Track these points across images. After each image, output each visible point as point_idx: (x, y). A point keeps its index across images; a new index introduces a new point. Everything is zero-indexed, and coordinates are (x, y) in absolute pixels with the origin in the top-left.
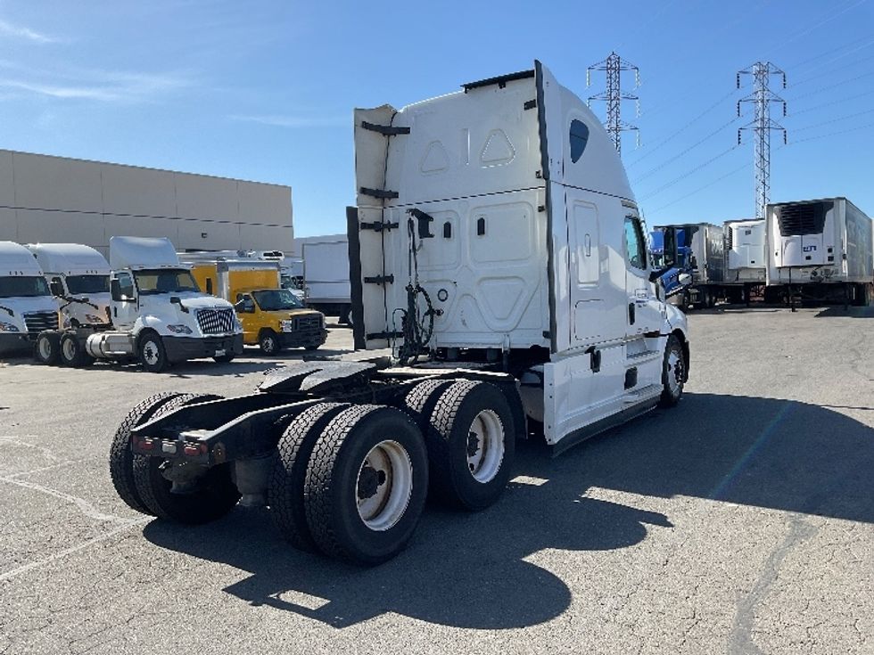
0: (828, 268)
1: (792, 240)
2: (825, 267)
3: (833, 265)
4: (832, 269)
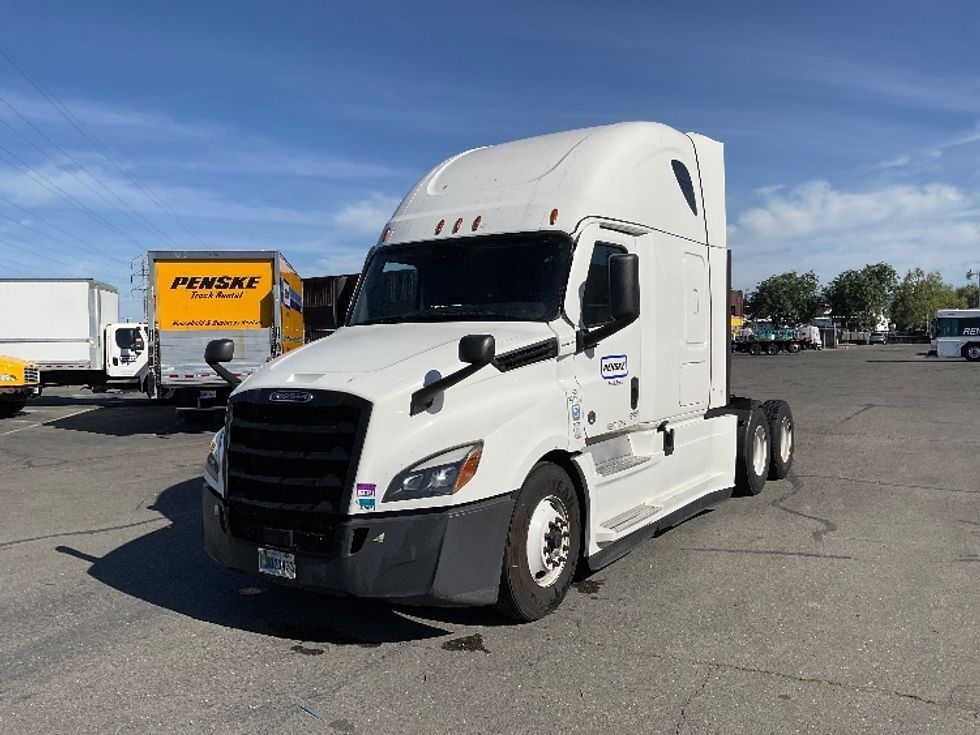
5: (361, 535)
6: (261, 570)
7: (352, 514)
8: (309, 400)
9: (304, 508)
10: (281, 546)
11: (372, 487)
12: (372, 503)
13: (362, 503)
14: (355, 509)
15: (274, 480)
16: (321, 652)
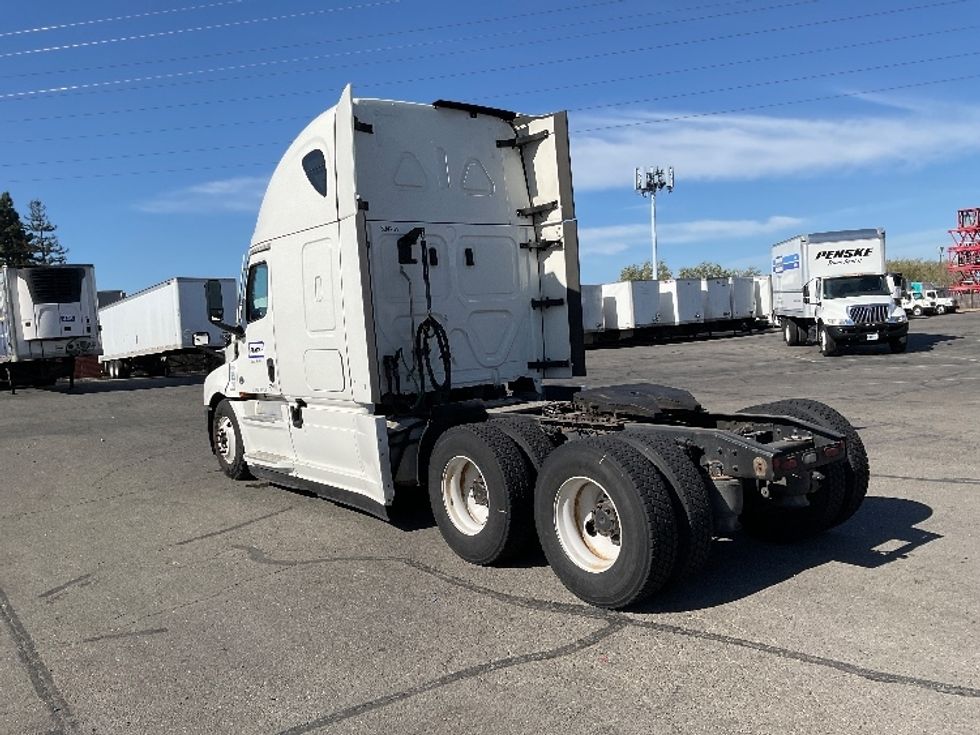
0: (84, 340)
1: (47, 309)
2: (79, 339)
3: (89, 337)
4: (88, 340)
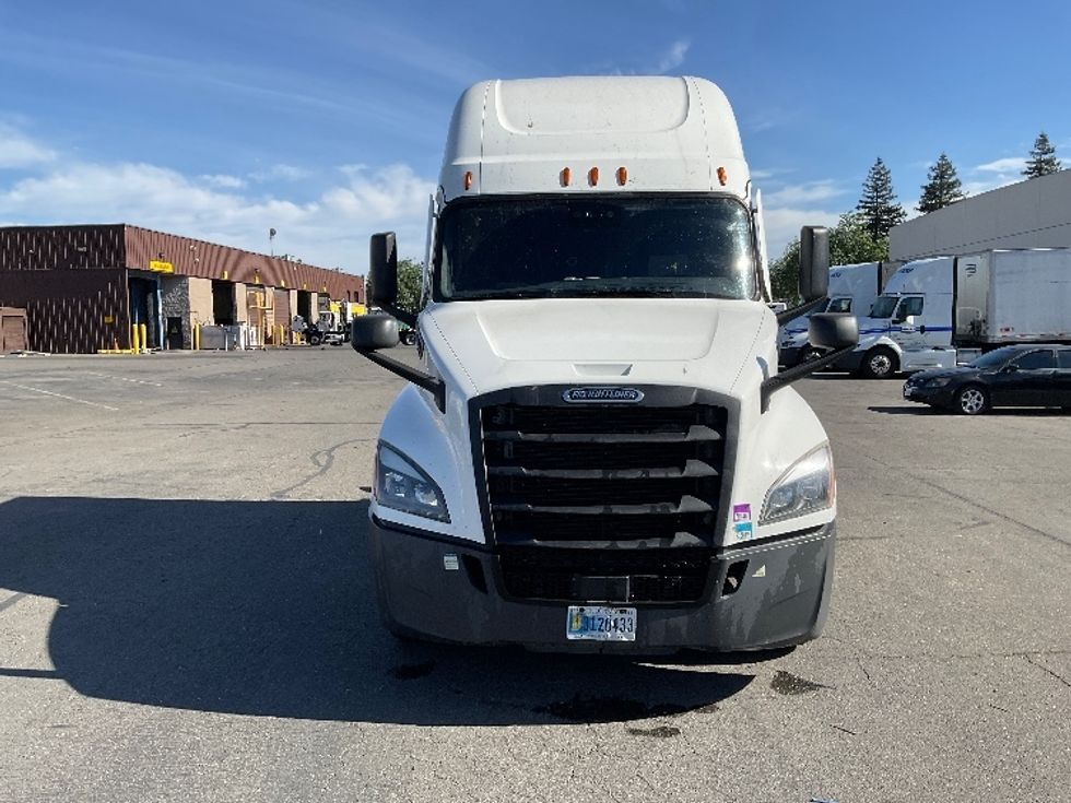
5: (739, 569)
6: (571, 637)
7: (725, 544)
8: (637, 400)
9: (654, 544)
10: (611, 597)
11: (745, 508)
12: (749, 527)
13: (739, 529)
14: (731, 537)
15: (597, 510)
16: (676, 731)
